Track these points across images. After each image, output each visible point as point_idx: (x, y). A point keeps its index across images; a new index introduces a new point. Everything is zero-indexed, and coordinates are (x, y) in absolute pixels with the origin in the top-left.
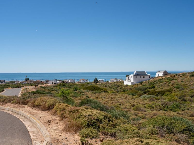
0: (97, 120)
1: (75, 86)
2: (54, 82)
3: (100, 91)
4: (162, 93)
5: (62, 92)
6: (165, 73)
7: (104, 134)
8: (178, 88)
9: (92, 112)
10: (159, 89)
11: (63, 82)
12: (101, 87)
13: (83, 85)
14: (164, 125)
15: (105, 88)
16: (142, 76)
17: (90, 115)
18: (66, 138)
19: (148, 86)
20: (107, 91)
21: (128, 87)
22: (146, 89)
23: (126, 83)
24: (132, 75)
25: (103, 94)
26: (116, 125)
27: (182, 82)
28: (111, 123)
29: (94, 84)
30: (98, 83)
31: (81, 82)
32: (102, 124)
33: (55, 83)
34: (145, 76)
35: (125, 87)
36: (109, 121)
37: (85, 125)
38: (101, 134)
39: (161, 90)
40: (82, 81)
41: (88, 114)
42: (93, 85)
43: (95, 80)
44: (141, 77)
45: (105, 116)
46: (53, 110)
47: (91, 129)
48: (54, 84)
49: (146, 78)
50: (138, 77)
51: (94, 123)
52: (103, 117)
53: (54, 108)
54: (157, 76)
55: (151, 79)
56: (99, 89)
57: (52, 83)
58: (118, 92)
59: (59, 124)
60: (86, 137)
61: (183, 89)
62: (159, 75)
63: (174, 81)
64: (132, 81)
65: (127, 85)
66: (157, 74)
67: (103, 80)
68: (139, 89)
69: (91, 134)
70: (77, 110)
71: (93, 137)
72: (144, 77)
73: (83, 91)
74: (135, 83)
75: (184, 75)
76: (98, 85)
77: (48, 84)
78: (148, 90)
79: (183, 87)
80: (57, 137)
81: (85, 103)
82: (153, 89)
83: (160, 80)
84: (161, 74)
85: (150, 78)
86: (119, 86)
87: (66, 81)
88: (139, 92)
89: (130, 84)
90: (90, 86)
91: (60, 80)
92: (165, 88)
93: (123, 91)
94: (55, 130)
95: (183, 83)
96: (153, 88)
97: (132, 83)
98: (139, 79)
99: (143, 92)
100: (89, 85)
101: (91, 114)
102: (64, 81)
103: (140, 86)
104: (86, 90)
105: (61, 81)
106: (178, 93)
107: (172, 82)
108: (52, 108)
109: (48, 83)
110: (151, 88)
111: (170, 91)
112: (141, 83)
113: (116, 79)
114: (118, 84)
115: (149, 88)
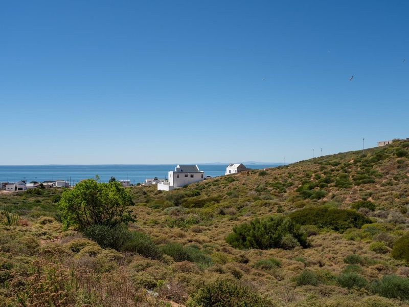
2: (19, 186)
8: (231, 194)
10: (204, 198)
11: (42, 185)
16: (189, 175)
21: (162, 195)
22: (183, 197)
23: (162, 187)
24: (172, 173)
27: (244, 184)
33: (21, 189)
34: (195, 175)
39: (207, 197)
44: (186, 176)
48: (17, 191)
49: (197, 177)
50: (182, 176)
54: (227, 173)
55: (205, 179)
57: (14, 188)
62: (230, 171)
63: (234, 183)
64: (172, 184)
65: (160, 192)
66: (228, 169)
67: (128, 182)
72: (192, 176)
74: (175, 187)
75: (263, 174)
77: (4, 192)
78: (185, 199)
79: (238, 193)
82: (195, 197)
84: (234, 170)
85: (205, 176)
86: (145, 193)
87: (50, 184)
89: (166, 188)
91: (35, 183)
95: (245, 186)
96: (196, 195)
97: (169, 187)
98: (184, 180)
102: (44, 184)
105: (36, 185)
107: (230, 185)
109: (5, 189)
110: (193, 196)
111: (217, 200)
112: (185, 186)
114: (144, 190)
115: (189, 196)
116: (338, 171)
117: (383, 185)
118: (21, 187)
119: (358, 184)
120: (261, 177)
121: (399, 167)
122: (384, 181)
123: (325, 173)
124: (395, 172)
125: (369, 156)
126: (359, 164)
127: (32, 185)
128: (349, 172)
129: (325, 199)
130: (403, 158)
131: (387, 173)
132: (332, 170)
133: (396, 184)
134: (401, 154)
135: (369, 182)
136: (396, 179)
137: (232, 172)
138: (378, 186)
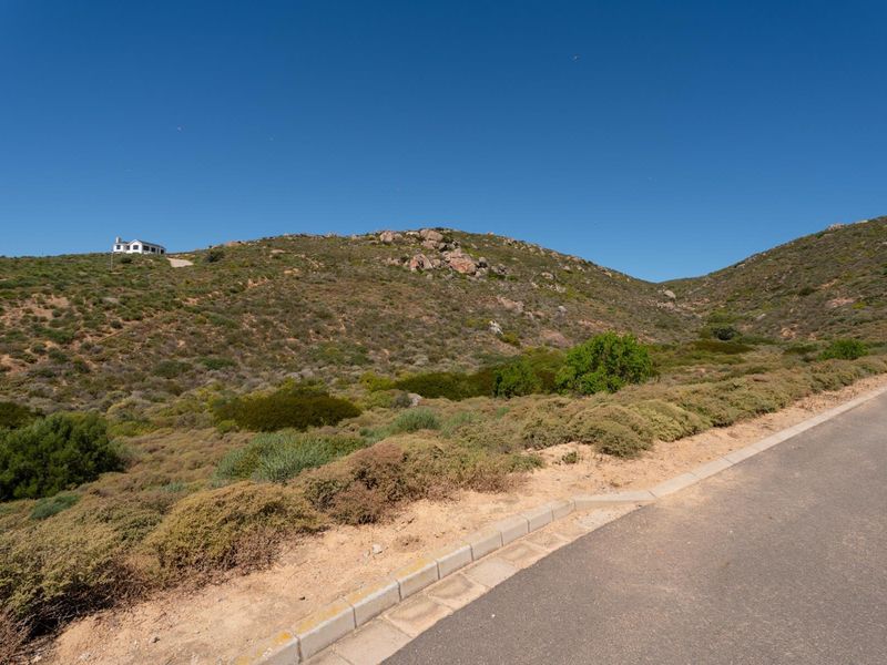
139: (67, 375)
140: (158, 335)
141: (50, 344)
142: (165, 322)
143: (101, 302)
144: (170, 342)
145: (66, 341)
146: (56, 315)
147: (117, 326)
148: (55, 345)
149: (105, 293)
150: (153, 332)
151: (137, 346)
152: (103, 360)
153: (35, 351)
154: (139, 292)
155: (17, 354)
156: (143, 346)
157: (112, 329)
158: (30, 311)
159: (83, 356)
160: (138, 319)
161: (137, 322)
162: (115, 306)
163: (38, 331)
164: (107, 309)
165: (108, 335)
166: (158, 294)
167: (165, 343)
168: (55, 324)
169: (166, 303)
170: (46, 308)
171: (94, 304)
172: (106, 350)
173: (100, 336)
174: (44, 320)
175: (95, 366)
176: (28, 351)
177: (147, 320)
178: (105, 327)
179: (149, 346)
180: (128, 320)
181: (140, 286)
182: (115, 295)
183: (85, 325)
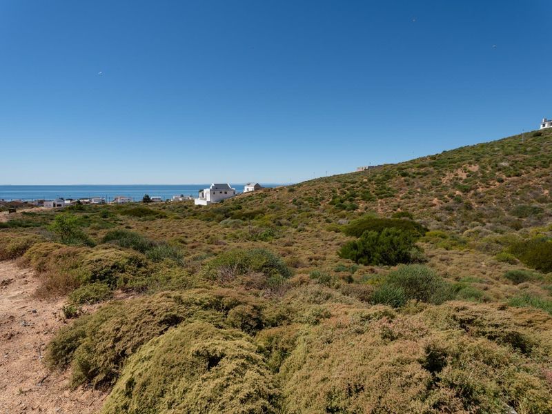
0: (113, 267)
1: (104, 210)
2: (57, 203)
3: (153, 217)
4: (251, 216)
5: (60, 220)
6: (257, 187)
7: (126, 291)
8: (273, 208)
9: (106, 255)
10: (248, 211)
11: (79, 202)
12: (156, 209)
13: (121, 207)
14: (234, 264)
15: (163, 211)
16: (223, 192)
17: (100, 260)
18: (35, 312)
19: (232, 206)
20: (165, 217)
21: (202, 209)
22: (228, 210)
23: (198, 202)
24: (208, 190)
25: (159, 221)
26: (152, 271)
27: (278, 199)
28: (143, 269)
29: (143, 206)
30: (149, 204)
31: (117, 203)
32: (123, 274)
33: (60, 205)
34: (228, 192)
35: (197, 208)
36: (140, 266)
37: (87, 279)
38: (120, 291)
39: (251, 211)
40: (119, 201)
41: (94, 258)
42: (139, 207)
43: (144, 199)
44: (221, 193)
45: (131, 259)
46: (23, 258)
47: (96, 286)
48: (56, 207)
49: (230, 194)
50: (217, 192)
51: (106, 274)
52: (127, 261)
53: (25, 254)
54: (245, 191)
55: (236, 195)
56: (151, 212)
57: (52, 205)
58: (185, 217)
59: (29, 284)
60: (82, 302)
61: (279, 209)
62: (248, 189)
63: (268, 198)
64: (209, 199)
65: (200, 206)
66: (246, 188)
67: (159, 199)
68: (218, 211)
69: (93, 295)
70: (74, 254)
71: (97, 300)
72: (226, 193)
73: (121, 217)
74: (212, 202)
75: (281, 189)
76: (150, 207)
77: (43, 208)
78: (232, 212)
79: (279, 207)
80: (14, 311)
81: (113, 239)
82: (239, 210)
83: (250, 196)
84: (251, 188)
85: (236, 193)
86: (186, 208)
87: (86, 201)
88: (217, 216)
89: (204, 203)
90: (136, 209)
91: (71, 200)
92: (256, 209)
93: (193, 215)
94: (14, 298)
95: (279, 201)
96: (239, 208)
97: (207, 202)
98: (219, 196)
99: (224, 215)
100: (133, 207)
101: (102, 258)
102: (81, 201)
103: (220, 206)
104: (126, 216)
105: (73, 201)
106: (273, 215)
107: (265, 200)
108: (22, 255)
109: (43, 206)
110: (236, 209)
111: (262, 212)
112: (222, 201)
113: (182, 196)
114: (185, 204)
115: (234, 210)
116: (357, 187)
117: (402, 199)
118: (59, 203)
119: (382, 198)
120: (291, 193)
121: (408, 185)
122: (401, 196)
123: (348, 190)
124: (406, 188)
125: (379, 176)
126: (373, 182)
127: (69, 202)
128: (368, 189)
129: (359, 211)
130: (407, 178)
131: (401, 189)
132: (353, 187)
133: (413, 198)
134: (404, 175)
135: (391, 196)
136: (410, 193)
137: (250, 190)
138: (399, 200)
139: (459, 210)
140: (528, 186)
141: (458, 192)
142: (537, 177)
143: (497, 166)
144: (536, 191)
145: (466, 191)
146: (468, 176)
147: (502, 181)
148: (461, 194)
149: (502, 161)
150: (525, 184)
151: (509, 194)
152: (482, 203)
153: (449, 196)
154: (528, 156)
155: (440, 197)
156: (513, 194)
157: (497, 183)
158: (457, 175)
159: (471, 200)
160: (517, 176)
161: (515, 178)
162: (505, 168)
163: (456, 186)
164: (499, 170)
165: (493, 187)
166: (543, 156)
167: (531, 192)
168: (465, 181)
169: (544, 162)
170: (466, 172)
171: (492, 167)
172: (487, 196)
173: (487, 187)
174: (461, 179)
175: (476, 206)
176: (446, 196)
177: (525, 176)
178: (491, 182)
179: (517, 194)
180: (510, 176)
181: (531, 151)
182: (508, 160)
183: (481, 181)
